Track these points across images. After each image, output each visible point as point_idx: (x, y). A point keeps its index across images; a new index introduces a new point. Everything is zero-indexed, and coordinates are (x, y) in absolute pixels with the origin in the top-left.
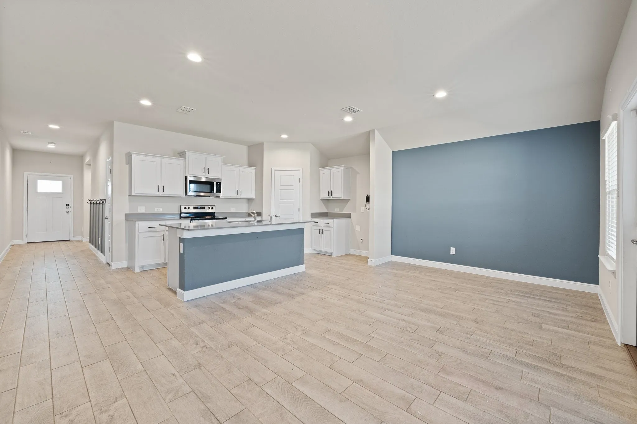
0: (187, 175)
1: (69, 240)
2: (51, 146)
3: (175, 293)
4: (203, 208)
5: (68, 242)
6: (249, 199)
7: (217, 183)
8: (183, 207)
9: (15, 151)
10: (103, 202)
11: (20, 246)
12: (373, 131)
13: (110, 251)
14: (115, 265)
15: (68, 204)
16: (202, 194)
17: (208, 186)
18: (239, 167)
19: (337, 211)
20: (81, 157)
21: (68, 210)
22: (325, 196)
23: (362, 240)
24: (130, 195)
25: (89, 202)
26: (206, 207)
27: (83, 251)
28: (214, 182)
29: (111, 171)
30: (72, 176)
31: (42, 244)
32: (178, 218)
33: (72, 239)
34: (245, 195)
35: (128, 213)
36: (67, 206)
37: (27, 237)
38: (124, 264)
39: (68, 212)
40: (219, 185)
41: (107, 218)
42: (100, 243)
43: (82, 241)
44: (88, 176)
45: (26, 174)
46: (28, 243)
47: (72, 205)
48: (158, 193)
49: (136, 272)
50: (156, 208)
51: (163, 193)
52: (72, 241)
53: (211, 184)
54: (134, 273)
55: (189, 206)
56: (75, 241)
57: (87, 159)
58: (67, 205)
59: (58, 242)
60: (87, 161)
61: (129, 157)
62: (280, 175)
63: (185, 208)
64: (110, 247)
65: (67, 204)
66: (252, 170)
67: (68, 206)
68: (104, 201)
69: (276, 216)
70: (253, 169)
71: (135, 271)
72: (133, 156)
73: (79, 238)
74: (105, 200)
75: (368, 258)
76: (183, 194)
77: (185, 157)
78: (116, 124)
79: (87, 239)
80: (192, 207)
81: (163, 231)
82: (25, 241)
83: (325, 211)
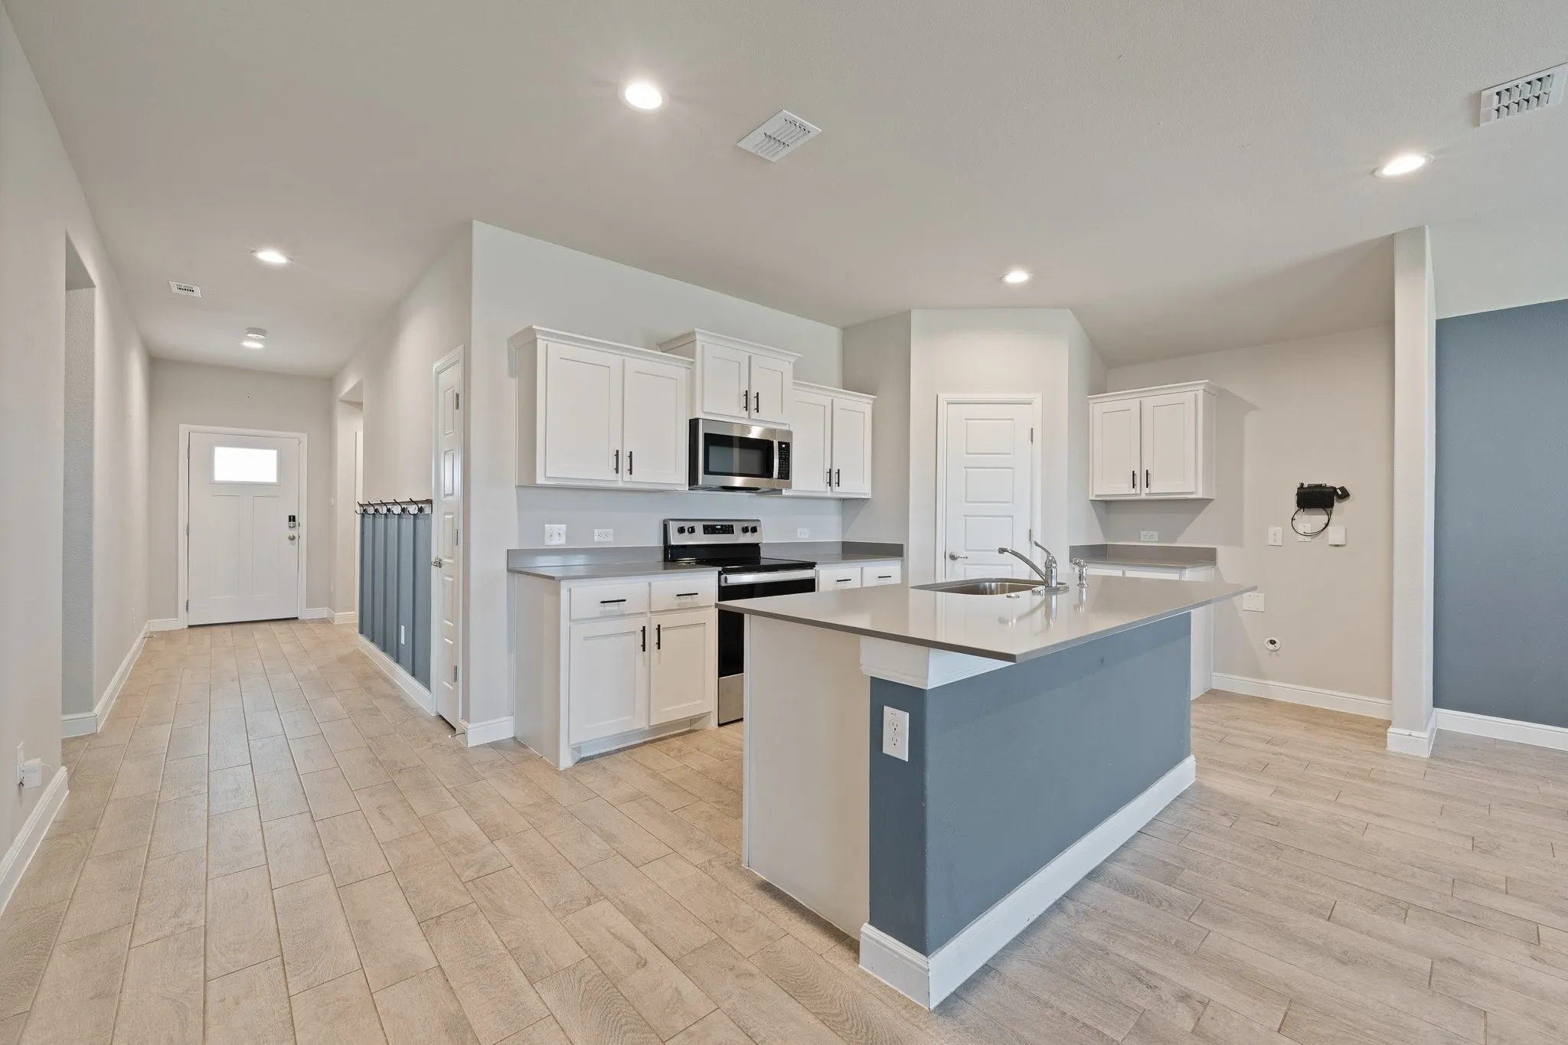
0: (697, 417)
1: (297, 618)
2: (253, 344)
3: (852, 945)
4: (728, 529)
5: (293, 625)
6: (844, 499)
7: (780, 444)
8: (673, 528)
9: (156, 363)
10: (421, 510)
11: (168, 636)
12: (1417, 234)
13: (456, 679)
14: (477, 734)
15: (294, 517)
16: (738, 481)
17: (755, 457)
18: (833, 394)
19: (1149, 539)
20: (328, 382)
21: (294, 533)
22: (1119, 488)
23: (1273, 642)
24: (528, 485)
25: (359, 509)
26: (737, 528)
27: (343, 660)
28: (772, 442)
29: (460, 401)
30: (304, 437)
31: (227, 630)
32: (661, 565)
33: (304, 614)
34: (848, 488)
35: (515, 547)
36: (290, 520)
37: (187, 610)
38: (503, 729)
39: (292, 538)
40: (785, 450)
41: (439, 564)
42: (403, 642)
43: (329, 622)
44: (351, 434)
45: (184, 428)
46: (190, 627)
47: (302, 519)
48: (613, 476)
49: (561, 769)
50: (596, 532)
51: (627, 476)
52: (304, 622)
53: (763, 447)
54: (558, 773)
55: (692, 524)
56: (312, 621)
57: (349, 384)
58: (292, 519)
59: (266, 625)
60: (349, 389)
61: (524, 347)
62: (966, 419)
63: (681, 530)
64: (456, 668)
65: (290, 517)
66: (863, 404)
67: (294, 520)
68: (423, 506)
69: (953, 557)
70: (864, 400)
71: (558, 763)
72: (541, 344)
73: (322, 612)
74: (429, 502)
75: (1388, 723)
76: (684, 483)
77: (693, 355)
78: (481, 231)
79: (349, 616)
80: (699, 527)
81: (643, 613)
82: (180, 622)
83: (1099, 540)
